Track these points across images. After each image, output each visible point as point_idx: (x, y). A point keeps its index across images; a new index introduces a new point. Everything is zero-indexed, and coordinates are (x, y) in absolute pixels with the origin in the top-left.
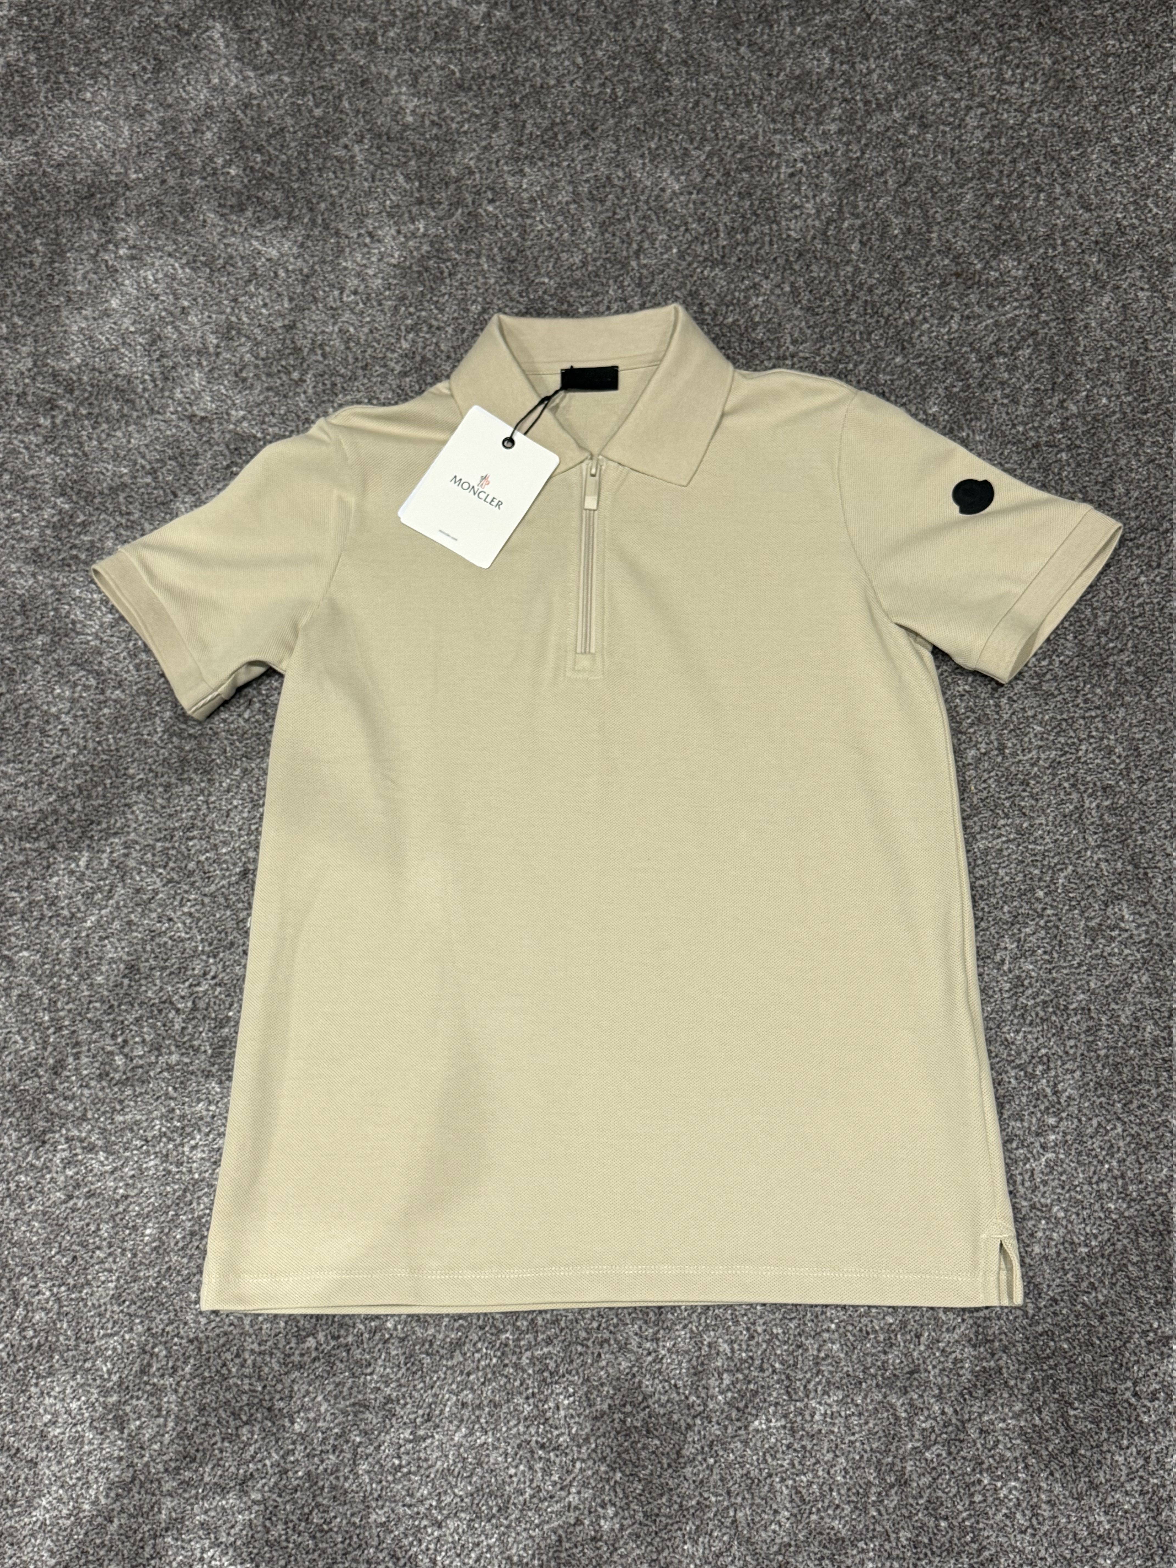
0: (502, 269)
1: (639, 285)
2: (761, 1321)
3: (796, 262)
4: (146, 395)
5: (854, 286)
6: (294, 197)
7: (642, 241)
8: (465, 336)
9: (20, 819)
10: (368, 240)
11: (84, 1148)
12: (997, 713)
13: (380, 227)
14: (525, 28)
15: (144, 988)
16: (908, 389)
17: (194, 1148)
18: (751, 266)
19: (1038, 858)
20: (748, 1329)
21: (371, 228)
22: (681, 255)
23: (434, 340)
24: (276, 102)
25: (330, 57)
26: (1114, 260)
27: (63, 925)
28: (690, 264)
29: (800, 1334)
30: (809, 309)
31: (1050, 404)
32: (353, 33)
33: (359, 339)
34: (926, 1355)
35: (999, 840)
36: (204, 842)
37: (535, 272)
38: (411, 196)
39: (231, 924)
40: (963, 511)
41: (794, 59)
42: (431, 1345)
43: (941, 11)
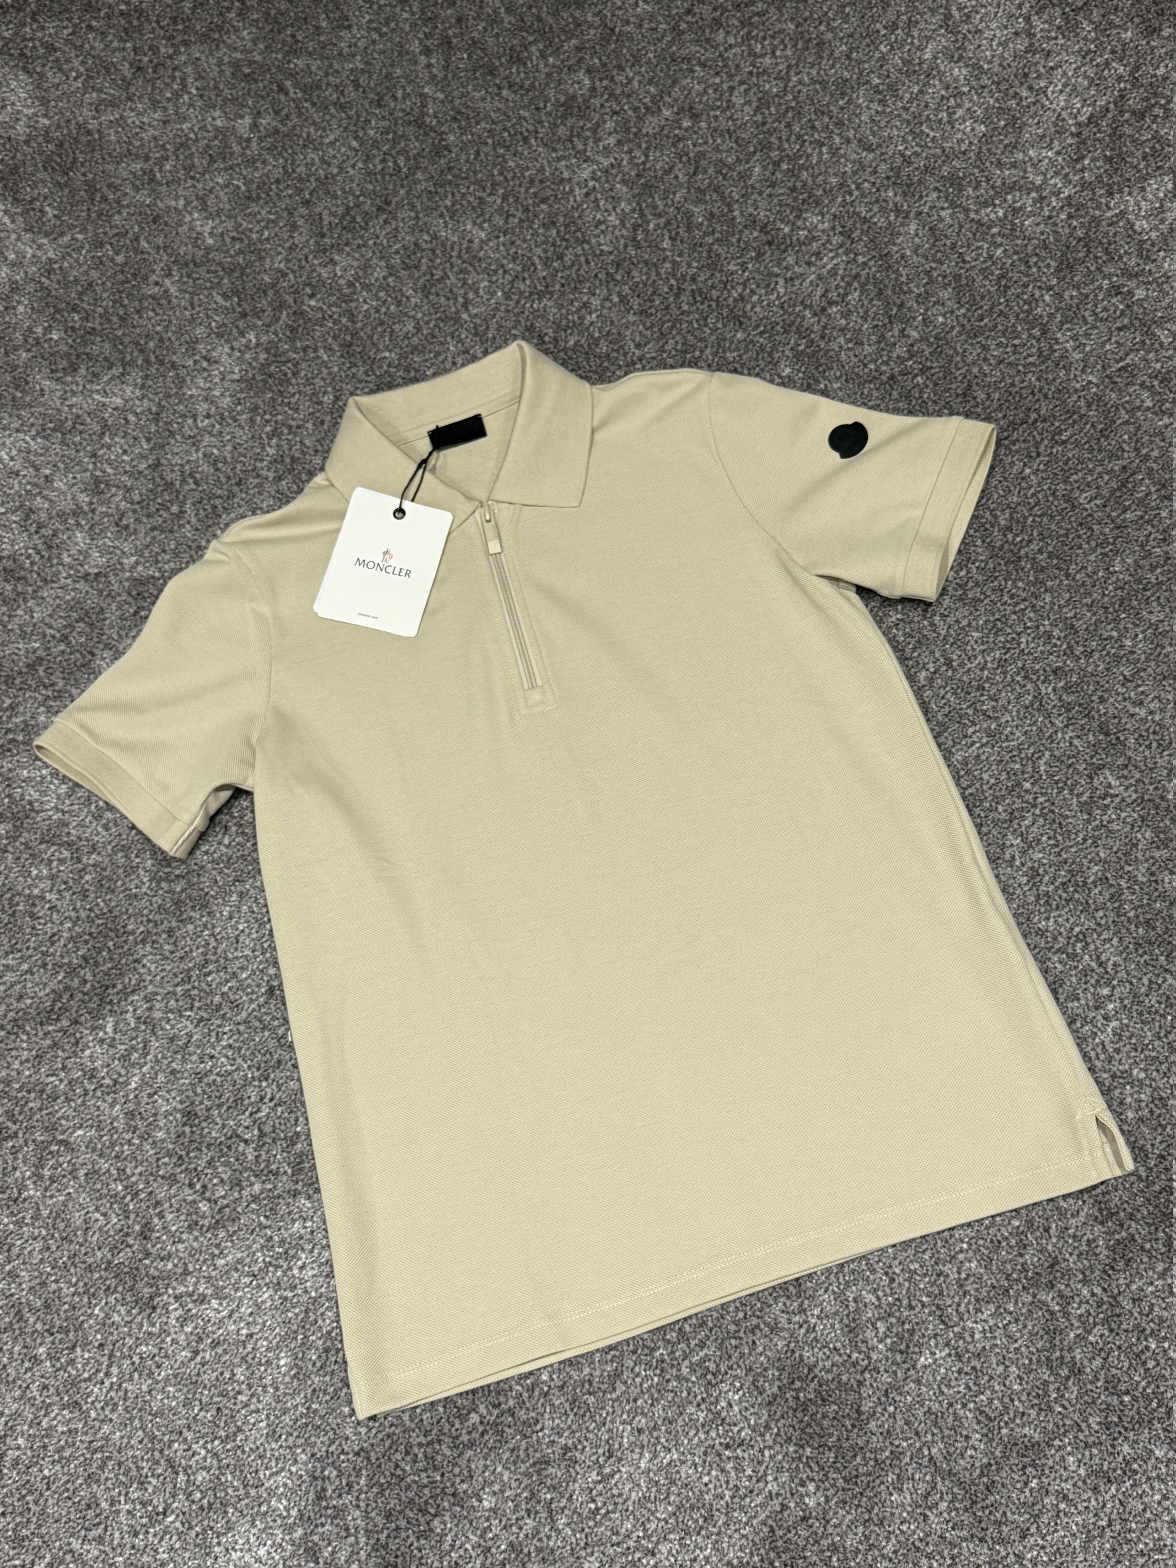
0: (342, 356)
1: (476, 334)
2: (897, 1262)
3: (616, 272)
4: (36, 568)
5: (677, 280)
6: (122, 344)
7: (466, 293)
8: (325, 427)
9: (35, 1005)
10: (205, 364)
11: (194, 1301)
12: (934, 631)
13: (213, 349)
14: (294, 128)
15: (206, 1130)
16: (757, 359)
17: (302, 1268)
18: (576, 288)
19: (1015, 753)
20: (886, 1274)
21: (204, 352)
22: (507, 296)
23: (298, 439)
24: (77, 261)
25: (115, 205)
26: (909, 189)
27: (108, 1094)
28: (518, 302)
29: (936, 1263)
30: (642, 312)
31: (892, 336)
32: (131, 176)
33: (225, 458)
34: (1060, 1245)
35: (974, 748)
36: (222, 974)
37: (374, 350)
38: (234, 311)
39: (272, 1043)
40: (843, 456)
41: (556, 88)
42: (591, 1384)
43: (678, 8)
